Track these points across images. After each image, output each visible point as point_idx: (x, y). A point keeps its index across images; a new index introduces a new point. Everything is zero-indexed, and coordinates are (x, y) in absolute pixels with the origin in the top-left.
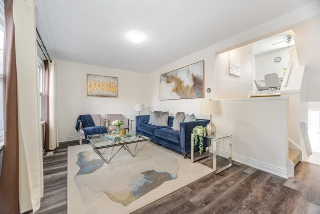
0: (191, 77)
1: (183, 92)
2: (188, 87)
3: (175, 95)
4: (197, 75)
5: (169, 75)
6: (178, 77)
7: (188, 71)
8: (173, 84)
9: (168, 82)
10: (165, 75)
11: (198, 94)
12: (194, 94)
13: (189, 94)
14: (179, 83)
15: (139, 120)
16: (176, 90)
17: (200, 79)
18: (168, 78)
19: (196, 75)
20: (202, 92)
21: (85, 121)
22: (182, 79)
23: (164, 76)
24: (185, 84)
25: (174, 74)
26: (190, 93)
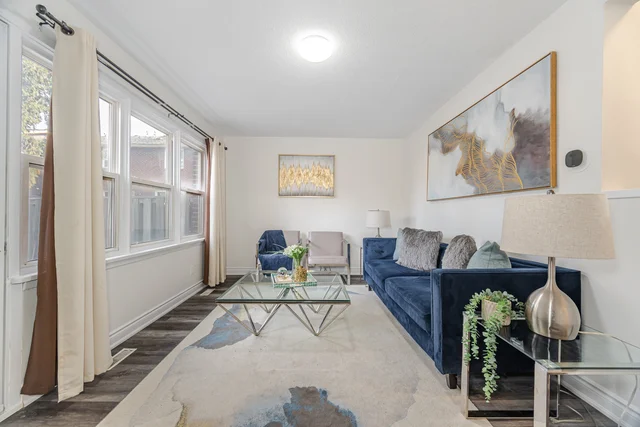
0: (507, 124)
1: (484, 175)
2: (497, 156)
3: (463, 186)
4: (529, 110)
5: (449, 130)
6: (470, 130)
7: (500, 105)
8: (458, 154)
9: (446, 150)
10: (438, 133)
11: (532, 176)
12: (517, 179)
13: (500, 178)
14: (474, 145)
15: (369, 248)
16: (464, 171)
17: (537, 122)
18: (446, 139)
19: (523, 112)
20: (544, 166)
21: (271, 242)
22: (480, 135)
23: (436, 137)
24: (489, 150)
25: (459, 124)
26: (506, 176)
